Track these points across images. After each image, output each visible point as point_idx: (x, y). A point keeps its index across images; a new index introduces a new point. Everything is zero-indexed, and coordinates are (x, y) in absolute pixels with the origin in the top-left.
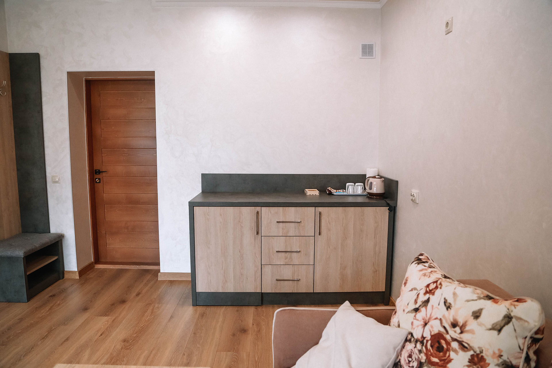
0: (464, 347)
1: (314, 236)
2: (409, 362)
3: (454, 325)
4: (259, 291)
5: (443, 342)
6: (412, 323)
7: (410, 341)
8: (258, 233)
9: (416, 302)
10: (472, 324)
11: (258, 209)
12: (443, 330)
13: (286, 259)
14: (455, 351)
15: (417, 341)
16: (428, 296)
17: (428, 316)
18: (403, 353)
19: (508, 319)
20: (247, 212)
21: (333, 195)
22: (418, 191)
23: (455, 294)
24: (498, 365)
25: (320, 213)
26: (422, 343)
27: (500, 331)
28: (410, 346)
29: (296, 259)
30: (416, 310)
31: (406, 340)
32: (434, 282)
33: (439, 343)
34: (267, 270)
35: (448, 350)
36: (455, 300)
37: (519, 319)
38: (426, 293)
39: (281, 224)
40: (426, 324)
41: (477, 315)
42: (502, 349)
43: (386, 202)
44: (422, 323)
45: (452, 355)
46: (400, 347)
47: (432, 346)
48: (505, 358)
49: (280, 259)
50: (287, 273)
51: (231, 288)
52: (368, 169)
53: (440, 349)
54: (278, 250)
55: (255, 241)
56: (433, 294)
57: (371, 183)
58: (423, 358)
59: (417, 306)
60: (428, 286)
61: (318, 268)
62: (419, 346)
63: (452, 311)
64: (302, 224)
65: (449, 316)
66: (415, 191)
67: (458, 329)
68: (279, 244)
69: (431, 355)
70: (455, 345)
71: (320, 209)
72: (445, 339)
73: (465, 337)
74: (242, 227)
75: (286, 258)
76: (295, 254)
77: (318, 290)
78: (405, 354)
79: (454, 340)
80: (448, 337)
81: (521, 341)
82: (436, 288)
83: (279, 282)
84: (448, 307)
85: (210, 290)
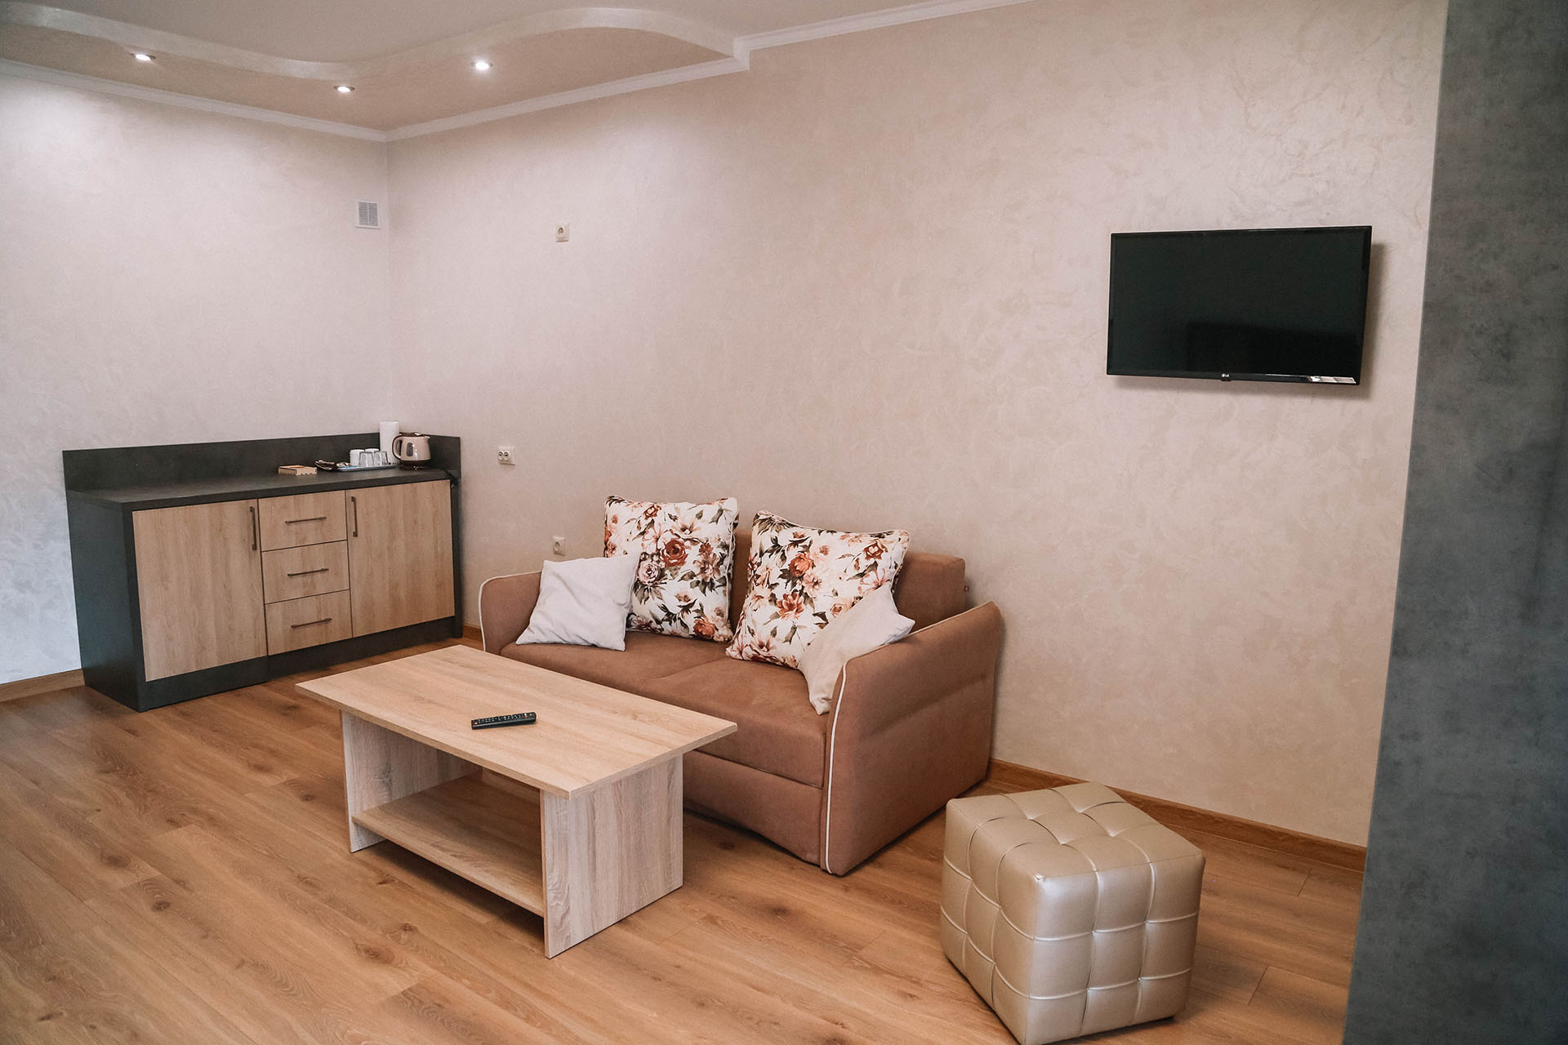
0: (694, 541)
1: (347, 540)
2: (649, 575)
3: (683, 530)
4: (263, 654)
5: (678, 546)
6: (642, 545)
7: (645, 559)
8: (255, 548)
9: (639, 528)
10: (698, 523)
11: (252, 503)
12: (675, 537)
13: (304, 587)
14: (688, 548)
15: (652, 556)
16: (650, 519)
17: (658, 532)
18: (640, 572)
19: (721, 511)
20: (233, 511)
21: (340, 471)
22: (513, 447)
23: (676, 508)
24: (718, 547)
25: (353, 499)
26: (658, 554)
27: (717, 521)
28: (645, 564)
29: (321, 583)
30: (643, 533)
31: (640, 561)
32: (651, 508)
33: (674, 547)
34: (276, 612)
35: (683, 549)
36: (678, 513)
37: (727, 510)
38: (647, 518)
39: (293, 526)
40: (658, 539)
41: (699, 516)
42: (720, 534)
43: (447, 472)
44: (653, 539)
45: (687, 551)
46: (636, 568)
47: (668, 553)
48: (721, 540)
49: (294, 589)
50: (308, 611)
51: (212, 661)
52: (381, 423)
53: (676, 551)
54: (290, 573)
55: (250, 562)
56: (656, 515)
57: (410, 445)
58: (662, 565)
59: (642, 530)
60: (646, 512)
61: (357, 592)
62: (656, 558)
63: (679, 521)
64: (326, 522)
65: (679, 524)
66: (503, 449)
67: (687, 531)
68: (292, 562)
69: (670, 559)
70: (687, 543)
71: (353, 493)
72: (678, 543)
73: (694, 535)
74: (225, 539)
75: (305, 585)
76: (319, 575)
77: (360, 632)
78: (643, 571)
79: (685, 540)
80: (680, 540)
81: (729, 526)
82: (656, 510)
83: (297, 630)
84: (675, 519)
85: (174, 672)
